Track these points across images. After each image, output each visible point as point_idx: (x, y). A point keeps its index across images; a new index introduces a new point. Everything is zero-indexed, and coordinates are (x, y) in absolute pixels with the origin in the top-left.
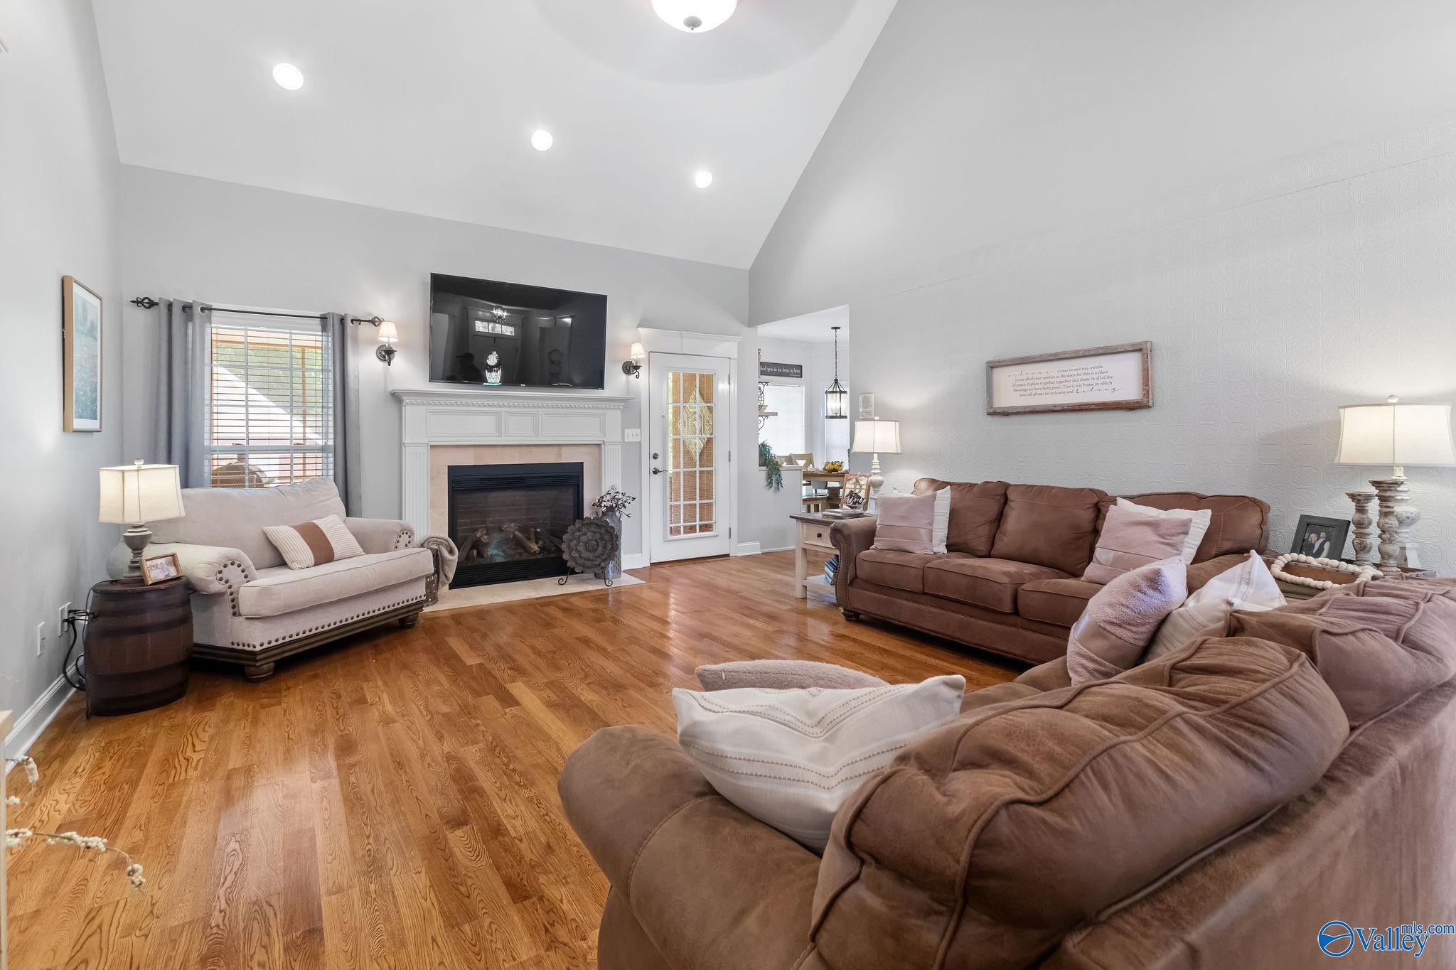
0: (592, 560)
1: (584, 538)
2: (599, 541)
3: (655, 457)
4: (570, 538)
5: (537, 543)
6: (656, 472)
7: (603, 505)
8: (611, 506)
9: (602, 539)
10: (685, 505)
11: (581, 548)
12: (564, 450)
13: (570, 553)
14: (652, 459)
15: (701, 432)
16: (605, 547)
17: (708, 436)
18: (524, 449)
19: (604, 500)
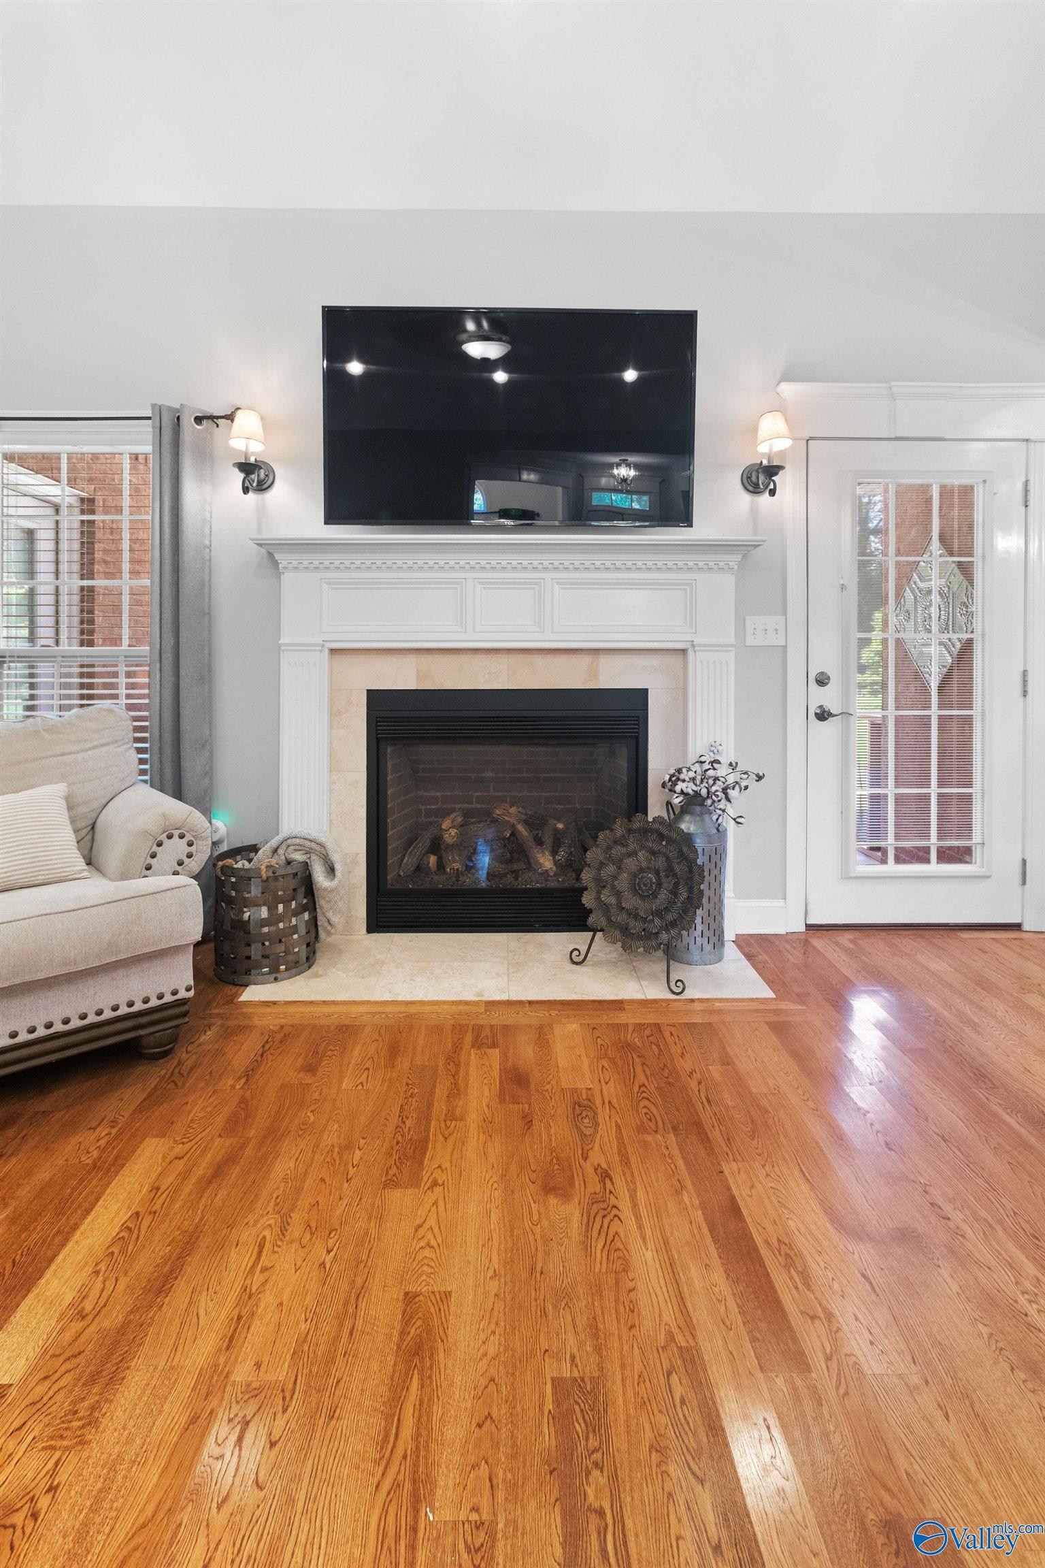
0: (644, 920)
1: (630, 863)
2: (662, 874)
3: (822, 681)
4: (601, 858)
5: (554, 853)
6: (823, 715)
7: (678, 788)
8: (697, 794)
9: (670, 870)
10: (899, 799)
11: (623, 882)
12: (603, 660)
13: (599, 893)
14: (813, 685)
15: (944, 629)
16: (674, 892)
17: (966, 636)
18: (520, 658)
19: (682, 776)
